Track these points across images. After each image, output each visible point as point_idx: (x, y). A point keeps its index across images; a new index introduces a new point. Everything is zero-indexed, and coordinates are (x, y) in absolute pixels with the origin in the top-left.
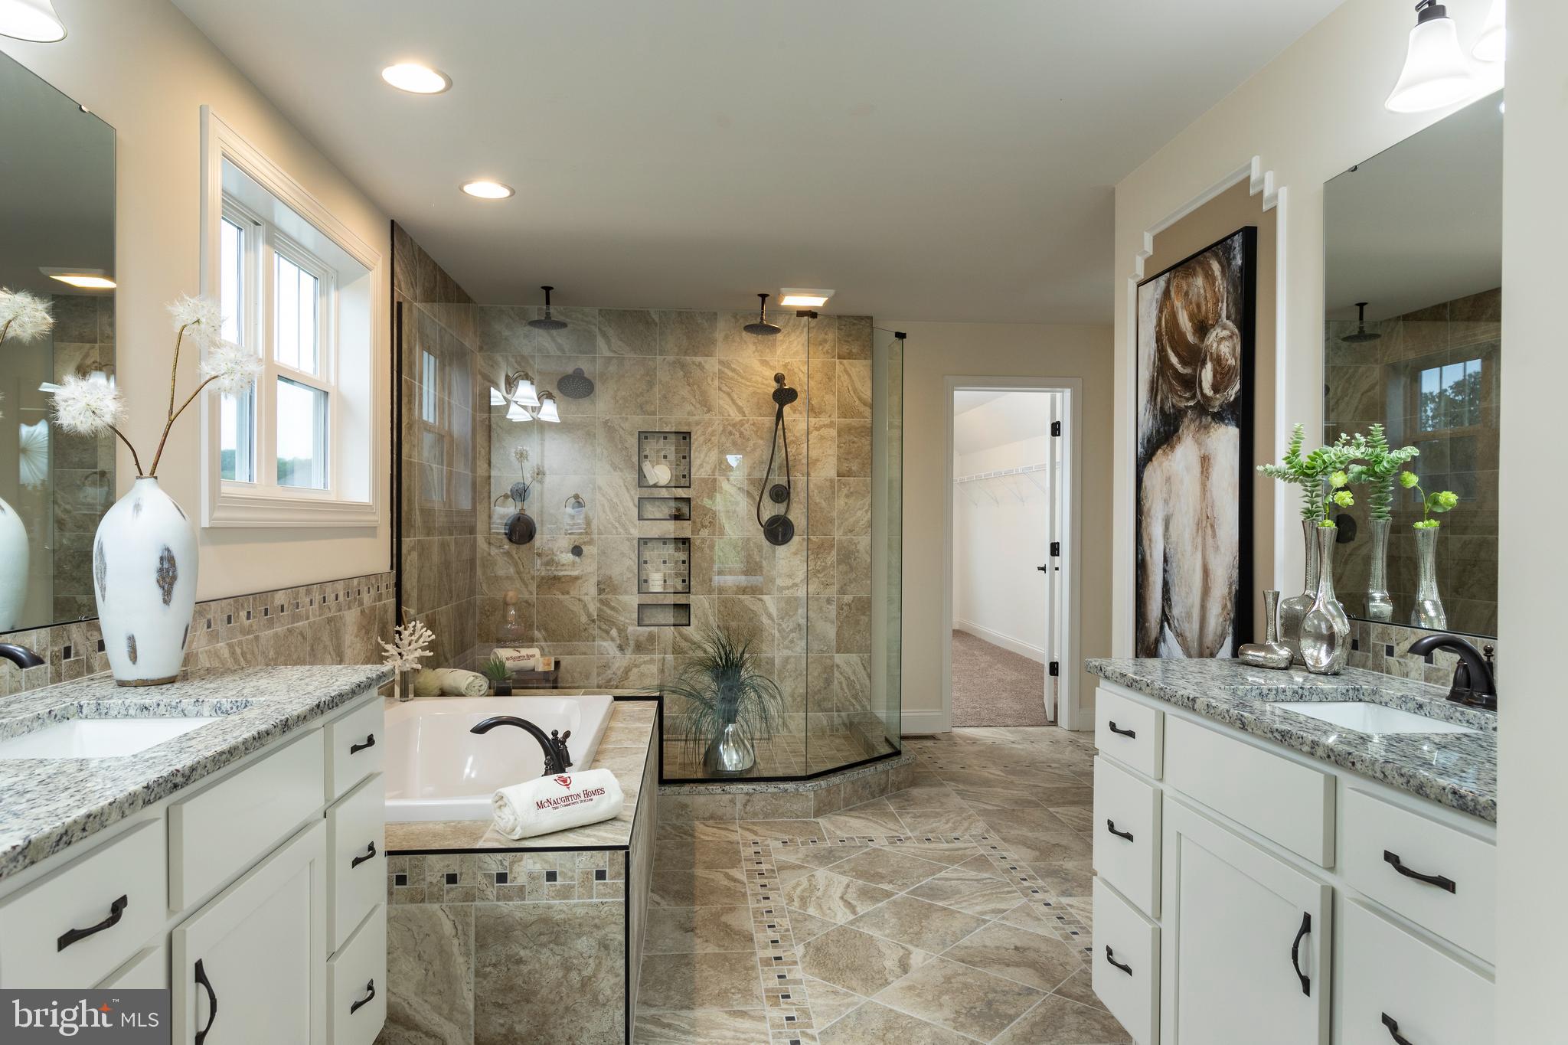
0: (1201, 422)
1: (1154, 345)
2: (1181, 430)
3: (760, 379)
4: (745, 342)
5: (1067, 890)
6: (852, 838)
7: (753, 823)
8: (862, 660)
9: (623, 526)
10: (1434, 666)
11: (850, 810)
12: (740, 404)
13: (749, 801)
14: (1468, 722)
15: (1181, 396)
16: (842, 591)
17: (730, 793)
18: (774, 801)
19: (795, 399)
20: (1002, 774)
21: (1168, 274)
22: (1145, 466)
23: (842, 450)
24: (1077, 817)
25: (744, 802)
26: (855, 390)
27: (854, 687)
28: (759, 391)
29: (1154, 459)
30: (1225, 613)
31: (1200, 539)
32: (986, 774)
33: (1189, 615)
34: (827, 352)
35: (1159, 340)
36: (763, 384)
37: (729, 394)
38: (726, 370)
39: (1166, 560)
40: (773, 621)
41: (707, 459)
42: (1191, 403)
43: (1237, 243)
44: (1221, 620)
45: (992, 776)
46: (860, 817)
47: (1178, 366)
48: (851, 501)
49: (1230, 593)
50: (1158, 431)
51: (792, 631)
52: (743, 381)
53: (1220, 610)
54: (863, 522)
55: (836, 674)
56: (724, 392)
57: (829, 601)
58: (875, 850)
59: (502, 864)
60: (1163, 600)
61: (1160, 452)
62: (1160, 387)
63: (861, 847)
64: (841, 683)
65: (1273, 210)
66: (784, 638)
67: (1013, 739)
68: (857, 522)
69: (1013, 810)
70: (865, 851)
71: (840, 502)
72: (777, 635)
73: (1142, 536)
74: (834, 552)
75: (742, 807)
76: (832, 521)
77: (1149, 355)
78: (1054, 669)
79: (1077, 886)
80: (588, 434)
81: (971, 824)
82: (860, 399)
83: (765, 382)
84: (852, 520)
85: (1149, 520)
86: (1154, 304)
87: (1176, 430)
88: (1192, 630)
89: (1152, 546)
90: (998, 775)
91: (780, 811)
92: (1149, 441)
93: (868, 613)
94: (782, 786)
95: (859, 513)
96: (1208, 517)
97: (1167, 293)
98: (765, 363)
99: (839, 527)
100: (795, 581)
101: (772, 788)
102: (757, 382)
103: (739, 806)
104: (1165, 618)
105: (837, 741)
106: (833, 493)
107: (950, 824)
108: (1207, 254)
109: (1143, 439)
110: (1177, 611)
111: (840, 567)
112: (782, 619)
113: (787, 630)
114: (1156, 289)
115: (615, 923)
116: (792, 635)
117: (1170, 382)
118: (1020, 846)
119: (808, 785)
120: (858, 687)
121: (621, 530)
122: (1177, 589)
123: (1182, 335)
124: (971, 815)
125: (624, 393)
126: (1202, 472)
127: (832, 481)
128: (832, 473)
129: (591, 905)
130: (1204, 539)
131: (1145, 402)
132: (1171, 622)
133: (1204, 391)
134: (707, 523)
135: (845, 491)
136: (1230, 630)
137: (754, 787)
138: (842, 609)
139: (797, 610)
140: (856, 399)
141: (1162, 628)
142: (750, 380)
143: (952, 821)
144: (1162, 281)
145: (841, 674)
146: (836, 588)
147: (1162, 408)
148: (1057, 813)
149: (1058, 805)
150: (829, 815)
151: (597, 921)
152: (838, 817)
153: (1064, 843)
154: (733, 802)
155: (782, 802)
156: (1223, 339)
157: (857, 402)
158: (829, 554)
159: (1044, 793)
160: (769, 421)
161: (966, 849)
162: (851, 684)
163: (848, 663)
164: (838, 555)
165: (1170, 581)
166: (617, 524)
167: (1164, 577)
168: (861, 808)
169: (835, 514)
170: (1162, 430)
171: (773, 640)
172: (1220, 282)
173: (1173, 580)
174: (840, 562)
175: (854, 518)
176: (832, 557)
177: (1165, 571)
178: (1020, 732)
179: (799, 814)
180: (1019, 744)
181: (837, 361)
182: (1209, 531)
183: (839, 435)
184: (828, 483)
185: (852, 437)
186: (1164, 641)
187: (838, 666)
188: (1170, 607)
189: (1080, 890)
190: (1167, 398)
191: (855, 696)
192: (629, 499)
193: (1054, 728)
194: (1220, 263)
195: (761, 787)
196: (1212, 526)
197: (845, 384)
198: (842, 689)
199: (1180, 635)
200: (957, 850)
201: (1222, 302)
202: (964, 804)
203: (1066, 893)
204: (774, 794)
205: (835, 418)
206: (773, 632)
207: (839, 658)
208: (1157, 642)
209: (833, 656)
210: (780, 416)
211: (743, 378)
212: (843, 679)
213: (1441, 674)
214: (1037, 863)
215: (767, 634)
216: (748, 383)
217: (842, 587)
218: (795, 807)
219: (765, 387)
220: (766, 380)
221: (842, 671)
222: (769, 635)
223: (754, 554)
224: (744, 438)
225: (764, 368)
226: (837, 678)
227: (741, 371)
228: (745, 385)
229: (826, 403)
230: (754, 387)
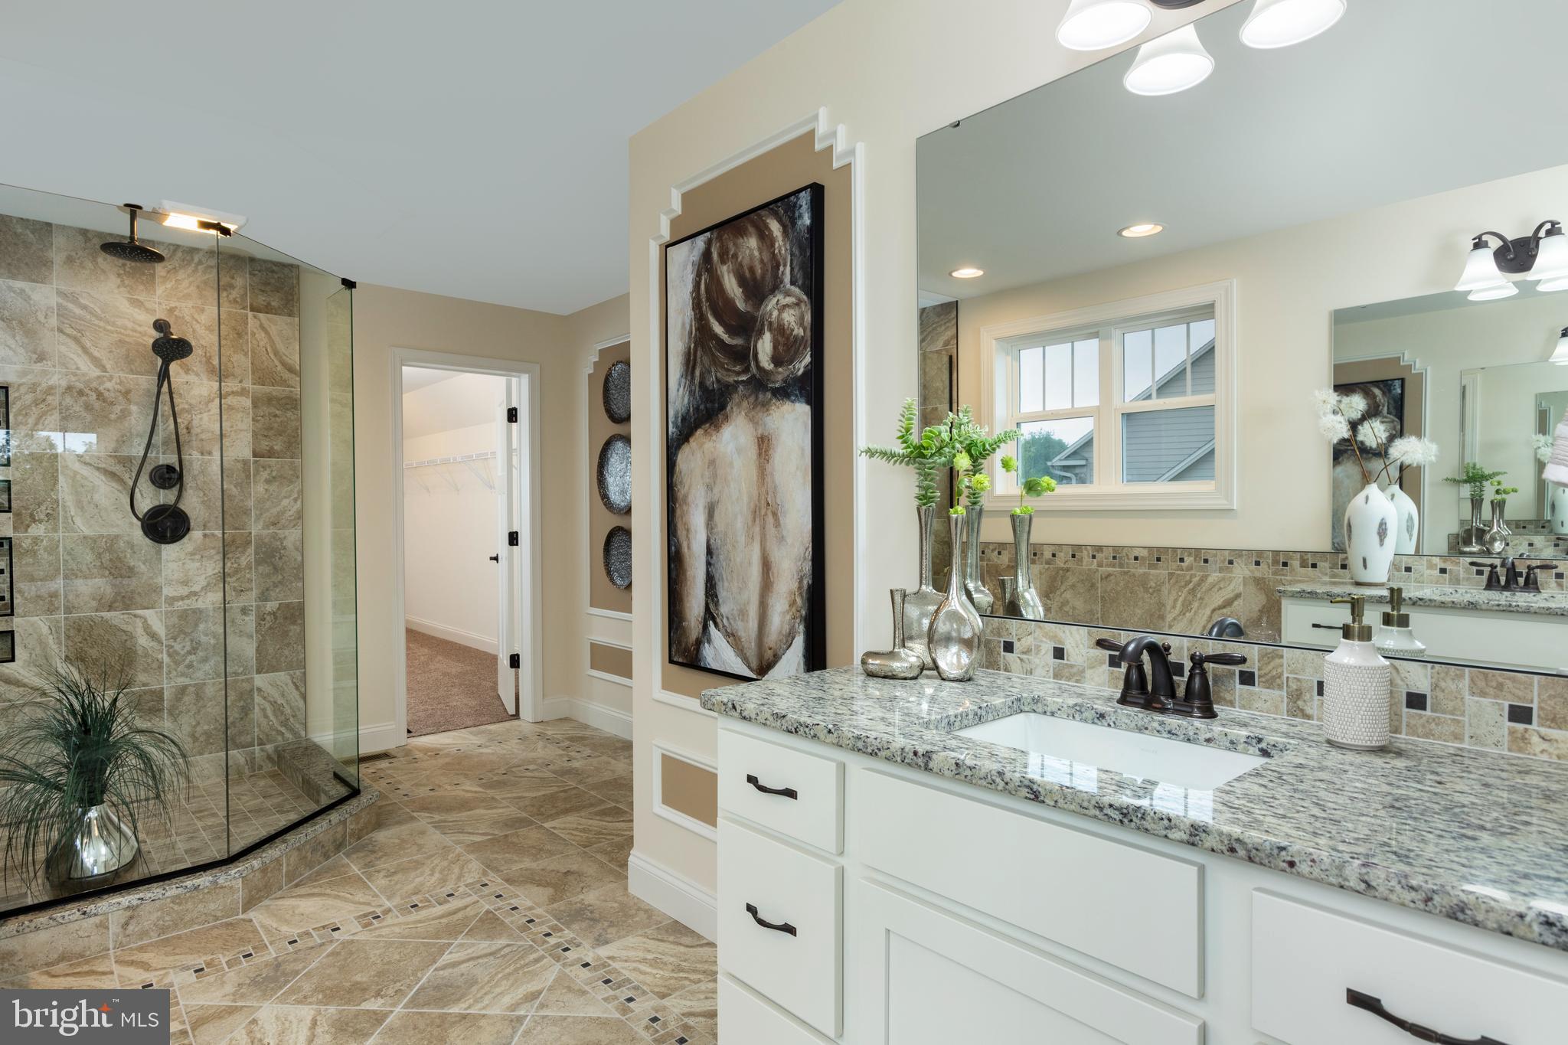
0: (757, 398)
1: (689, 313)
2: (729, 408)
3: (130, 325)
4: (104, 271)
5: (600, 936)
6: (308, 934)
7: (141, 949)
8: (292, 678)
10: (1065, 662)
11: (297, 886)
12: (96, 354)
13: (131, 918)
14: (1169, 732)
15: (728, 370)
16: (264, 597)
17: (95, 915)
18: (176, 907)
19: (190, 354)
20: (480, 789)
21: (708, 234)
22: (679, 447)
23: (259, 425)
24: (577, 829)
25: (123, 921)
26: (276, 353)
27: (282, 713)
28: (127, 339)
29: (691, 440)
30: (794, 609)
31: (757, 529)
32: (462, 793)
33: (743, 613)
34: (235, 301)
35: (697, 305)
36: (135, 331)
37: (76, 339)
38: (70, 306)
39: (710, 552)
40: (160, 642)
42: (744, 378)
43: (804, 199)
44: (788, 617)
45: (469, 795)
46: (313, 895)
47: (725, 337)
48: (273, 488)
49: (800, 588)
50: (697, 409)
51: (189, 653)
52: (102, 324)
53: (787, 607)
54: (291, 513)
55: (257, 699)
56: (67, 335)
57: (244, 611)
58: (345, 944)
60: (707, 597)
61: (699, 432)
62: (699, 360)
63: (322, 944)
64: (264, 710)
65: (847, 169)
66: (177, 663)
67: (479, 743)
68: (283, 512)
69: (506, 836)
70: (330, 949)
71: (259, 489)
72: (166, 659)
73: (675, 526)
74: (251, 550)
75: (119, 930)
76: (246, 512)
77: (683, 324)
78: (515, 661)
79: (609, 926)
81: (462, 868)
82: (284, 364)
83: (139, 329)
84: (274, 511)
85: (685, 508)
86: (690, 268)
87: (723, 407)
88: (748, 629)
89: (690, 536)
90: (476, 792)
91: (187, 918)
92: (684, 419)
93: (299, 622)
94: (190, 882)
95: (285, 502)
96: (768, 504)
97: (706, 255)
98: (137, 303)
99: (258, 518)
100: (193, 589)
101: (172, 889)
102: (126, 328)
103: (114, 928)
104: (710, 616)
105: (262, 783)
106: (248, 477)
107: (437, 875)
108: (762, 212)
109: (676, 417)
110: (726, 608)
111: (261, 568)
112: (175, 639)
113: (182, 653)
114: (692, 249)
116: (190, 658)
117: (713, 354)
118: (528, 886)
119: (233, 872)
120: (288, 711)
122: (726, 584)
123: (730, 303)
124: (459, 855)
126: (760, 454)
127: (245, 462)
128: (246, 453)
130: (763, 528)
131: (678, 375)
132: (718, 620)
133: (761, 365)
134: (43, 517)
135: (265, 475)
136: (801, 628)
137: (141, 895)
138: (264, 620)
139: (196, 625)
140: (277, 362)
141: (705, 627)
142: (114, 324)
143: (439, 868)
144: (700, 242)
145: (265, 698)
146: (254, 593)
147: (702, 384)
148: (554, 828)
149: (552, 817)
150: (266, 902)
152: (280, 902)
153: (574, 867)
154: (103, 926)
155: (190, 905)
156: (785, 306)
157: (280, 368)
158: (243, 552)
159: (533, 806)
160: (147, 382)
161: (466, 907)
162: (278, 709)
163: (274, 685)
164: (256, 553)
165: (717, 576)
167: (708, 572)
168: (312, 879)
169: (251, 503)
170: (702, 407)
171: (160, 667)
172: (781, 243)
173: (721, 575)
174: (258, 562)
175: (278, 509)
176: (248, 557)
177: (709, 564)
178: (483, 732)
179: (219, 914)
180: (486, 747)
181: (250, 314)
182: (770, 519)
183: (255, 405)
184: (239, 466)
185: (273, 410)
186: (709, 641)
187: (259, 690)
188: (717, 604)
189: (612, 930)
190: (709, 372)
191: (285, 723)
193: (515, 722)
194: (780, 221)
195: (155, 891)
196: (775, 514)
197: (262, 344)
198: (266, 716)
199: (731, 636)
200: (455, 912)
201: (785, 266)
202: (448, 840)
203: (601, 941)
204: (176, 899)
205: (248, 384)
206: (160, 656)
207: (260, 680)
208: (699, 643)
209: (252, 678)
210: (164, 375)
211: (100, 319)
212: (267, 706)
213: (1075, 670)
214: (555, 905)
215: (149, 661)
216: (109, 328)
217: (263, 593)
218: (212, 906)
219: (138, 335)
220: (140, 326)
221: (266, 695)
222: (153, 662)
223: (125, 556)
224: (104, 401)
225: (136, 310)
226: (259, 705)
227: (98, 310)
228: (105, 329)
229: (235, 364)
230: (120, 333)
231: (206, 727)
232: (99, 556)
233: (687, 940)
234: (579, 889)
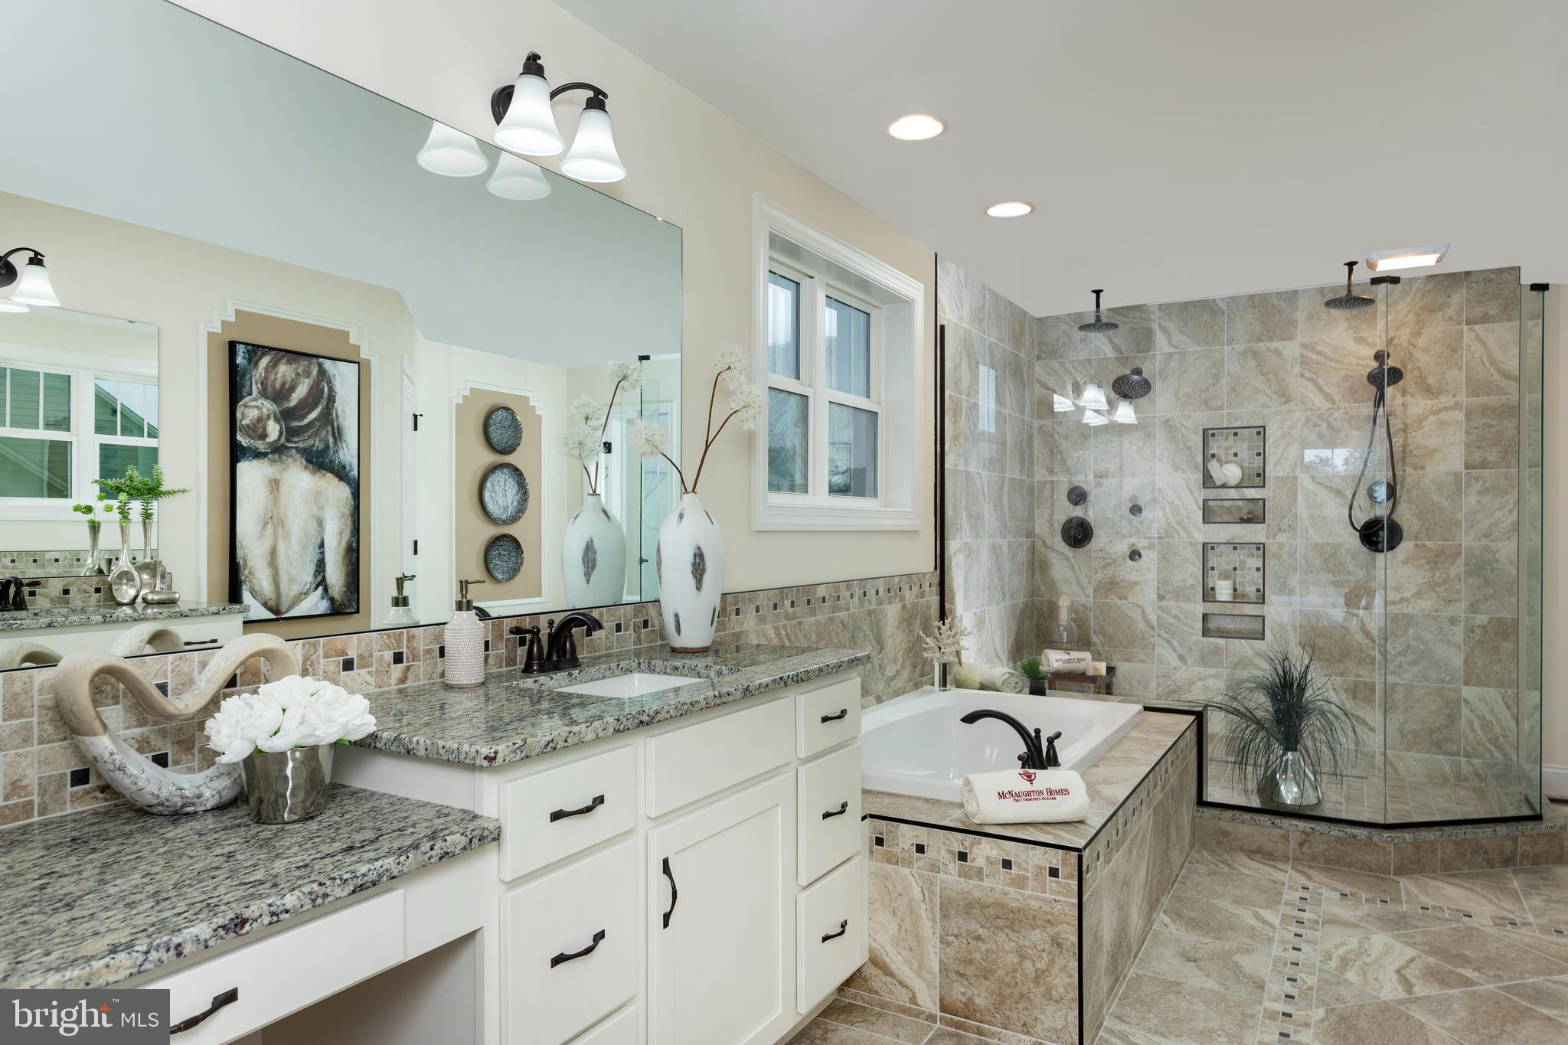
3: (1354, 360)
4: (1335, 319)
6: (1441, 909)
7: (1310, 867)
8: (1505, 697)
9: (1186, 529)
11: (1452, 876)
12: (1328, 390)
13: (1306, 841)
16: (1473, 609)
17: (1281, 828)
18: (1339, 846)
19: (1401, 379)
23: (1472, 437)
25: (1299, 840)
26: (1493, 361)
27: (1491, 730)
28: (1352, 374)
34: (1451, 319)
36: (1358, 365)
37: (1313, 381)
38: (1310, 354)
40: (1373, 640)
41: (1285, 455)
46: (1462, 887)
48: (1486, 499)
51: (1399, 654)
52: (1332, 364)
54: (1504, 525)
55: (1464, 711)
56: (1308, 379)
57: (1453, 621)
58: (1468, 928)
59: (963, 844)
63: (1448, 920)
64: (1471, 723)
66: (1389, 662)
68: (1497, 524)
70: (1454, 925)
71: (1470, 500)
72: (1378, 657)
74: (1461, 561)
75: (1297, 846)
76: (1456, 524)
80: (1147, 435)
82: (1501, 372)
83: (1362, 363)
84: (1487, 522)
91: (1348, 859)
93: (1513, 639)
94: (1350, 830)
95: (1498, 514)
98: (1361, 340)
99: (1468, 531)
100: (1404, 595)
101: (1336, 831)
102: (1350, 364)
103: (1293, 844)
105: (1462, 793)
106: (1459, 489)
111: (1471, 581)
112: (1386, 639)
113: (1394, 653)
115: (1068, 923)
116: (1399, 659)
119: (1386, 835)
120: (1499, 731)
121: (1183, 534)
125: (1186, 390)
127: (1457, 475)
128: (1458, 466)
129: (1044, 900)
134: (1286, 527)
135: (1477, 486)
137: (1313, 826)
138: (1473, 632)
139: (1407, 629)
140: (1493, 372)
142: (1342, 362)
145: (1472, 711)
146: (1463, 605)
150: (1418, 876)
151: (1050, 917)
152: (1430, 881)
154: (1285, 838)
155: (1349, 849)
157: (1496, 376)
158: (1453, 563)
160: (1367, 409)
162: (1486, 725)
163: (1483, 700)
164: (1466, 565)
166: (1178, 528)
168: (1467, 876)
169: (1461, 515)
171: (1373, 663)
174: (1469, 574)
175: (1493, 520)
176: (1459, 567)
179: (1373, 867)
181: (1466, 328)
183: (1468, 417)
184: (1451, 478)
185: (1487, 420)
187: (1467, 702)
191: (1494, 742)
192: (1192, 501)
195: (1323, 827)
197: (1477, 355)
198: (1473, 729)
204: (1338, 839)
205: (1462, 397)
206: (1373, 653)
207: (1468, 692)
209: (1460, 689)
210: (1380, 399)
211: (1330, 359)
212: (1474, 718)
215: (1364, 655)
216: (1339, 366)
217: (1472, 605)
218: (1368, 858)
219: (1361, 368)
220: (1363, 360)
221: (1473, 708)
222: (1367, 657)
223: (1346, 562)
224: (1333, 429)
225: (1360, 346)
226: (1466, 716)
227: (1329, 353)
228: (1335, 368)
229: (1449, 380)
230: (1347, 369)
231: (1413, 727)
232: (1326, 560)
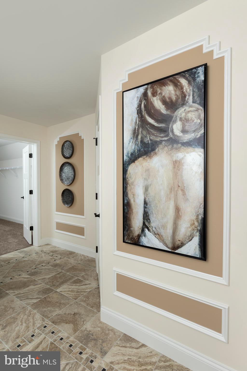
0: (173, 146)
1: (135, 115)
2: (157, 150)
15: (156, 136)
20: (29, 276)
21: (146, 86)
22: (129, 164)
24: (69, 291)
29: (136, 162)
30: (193, 227)
31: (172, 195)
32: (23, 279)
33: (164, 227)
35: (139, 112)
39: (145, 203)
42: (166, 139)
43: (201, 71)
44: (190, 229)
45: (25, 279)
47: (156, 124)
49: (197, 218)
50: (139, 150)
53: (189, 225)
60: (144, 219)
61: (140, 159)
62: (140, 132)
67: (22, 256)
69: (45, 298)
73: (127, 193)
77: (132, 120)
78: (32, 228)
81: (33, 319)
85: (132, 187)
86: (136, 99)
87: (153, 150)
88: (168, 233)
89: (135, 197)
90: (28, 278)
92: (132, 154)
96: (179, 186)
97: (145, 94)
104: (145, 226)
107: (24, 324)
108: (176, 76)
109: (128, 154)
110: (155, 224)
114: (137, 93)
117: (148, 130)
118: (63, 324)
122: (155, 215)
124: (30, 312)
126: (174, 168)
130: (176, 195)
131: (129, 138)
132: (150, 228)
133: (175, 134)
136: (198, 234)
141: (143, 231)
143: (24, 320)
144: (142, 90)
147: (142, 141)
148: (61, 291)
149: (59, 286)
153: (76, 311)
156: (189, 112)
159: (50, 282)
161: (41, 342)
165: (149, 212)
167: (144, 211)
170: (142, 150)
172: (187, 87)
173: (152, 212)
177: (145, 207)
178: (23, 252)
180: (26, 257)
182: (180, 192)
186: (145, 236)
188: (149, 223)
190: (146, 137)
193: (32, 247)
194: (187, 79)
196: (183, 190)
199: (158, 235)
201: (189, 96)
202: (24, 303)
208: (139, 236)
214: (77, 334)
233: (134, 345)
234: (82, 323)
